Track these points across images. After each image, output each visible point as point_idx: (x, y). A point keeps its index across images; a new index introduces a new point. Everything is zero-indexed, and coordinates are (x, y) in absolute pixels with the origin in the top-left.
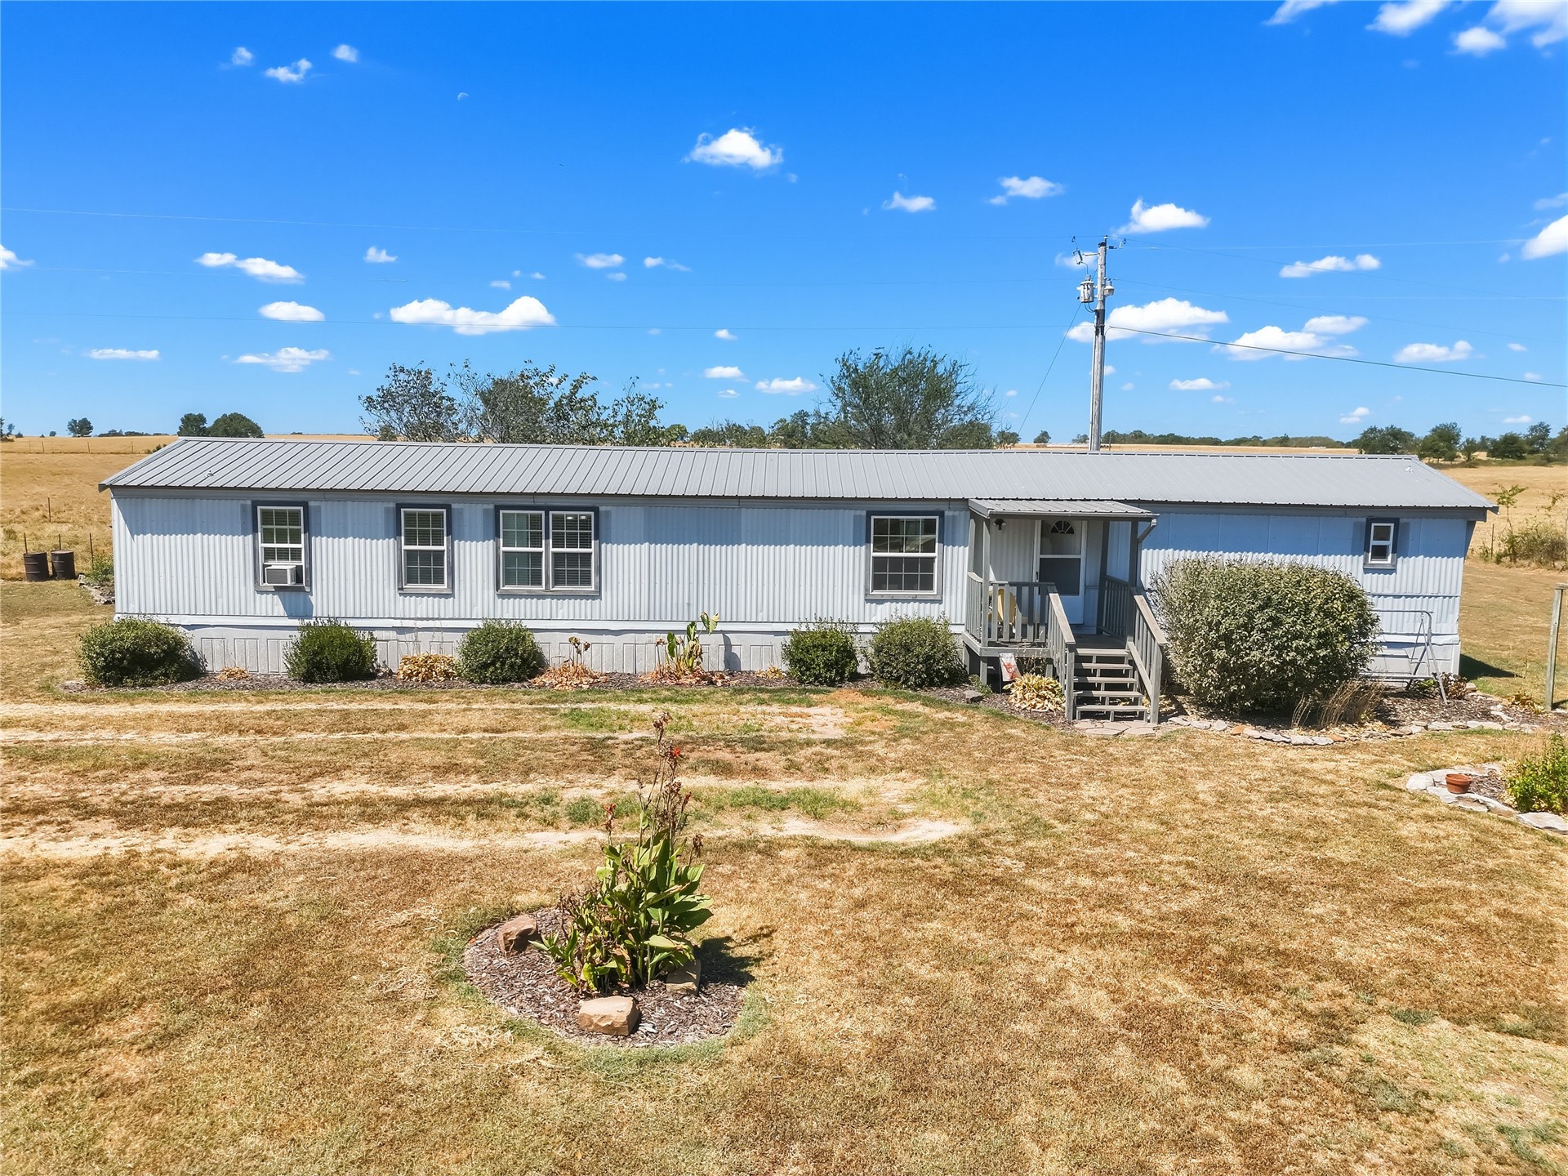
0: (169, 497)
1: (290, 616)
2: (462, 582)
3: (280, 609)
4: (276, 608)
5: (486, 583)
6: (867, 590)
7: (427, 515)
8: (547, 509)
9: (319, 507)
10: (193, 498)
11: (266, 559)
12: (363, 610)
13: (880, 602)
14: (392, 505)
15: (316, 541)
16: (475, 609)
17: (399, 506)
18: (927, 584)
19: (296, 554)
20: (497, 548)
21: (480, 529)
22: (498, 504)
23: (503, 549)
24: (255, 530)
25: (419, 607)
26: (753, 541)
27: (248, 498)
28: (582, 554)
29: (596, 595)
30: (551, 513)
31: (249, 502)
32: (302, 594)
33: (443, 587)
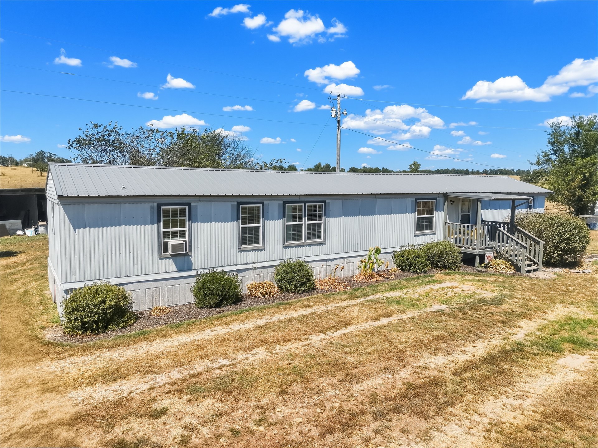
0: (103, 203)
1: (180, 271)
2: (268, 242)
3: (173, 267)
4: (171, 267)
5: (279, 241)
6: (415, 231)
7: (252, 208)
8: (305, 202)
9: (196, 206)
10: (120, 203)
11: (164, 238)
12: (220, 262)
13: (418, 236)
14: (235, 203)
15: (194, 225)
16: (274, 255)
17: (239, 204)
18: (431, 228)
19: (182, 234)
20: (284, 223)
21: (276, 214)
22: (285, 201)
23: (287, 223)
24: (159, 221)
25: (248, 257)
26: (380, 214)
27: (153, 202)
28: (318, 224)
29: (323, 244)
30: (307, 204)
31: (155, 205)
32: (186, 257)
33: (260, 245)
